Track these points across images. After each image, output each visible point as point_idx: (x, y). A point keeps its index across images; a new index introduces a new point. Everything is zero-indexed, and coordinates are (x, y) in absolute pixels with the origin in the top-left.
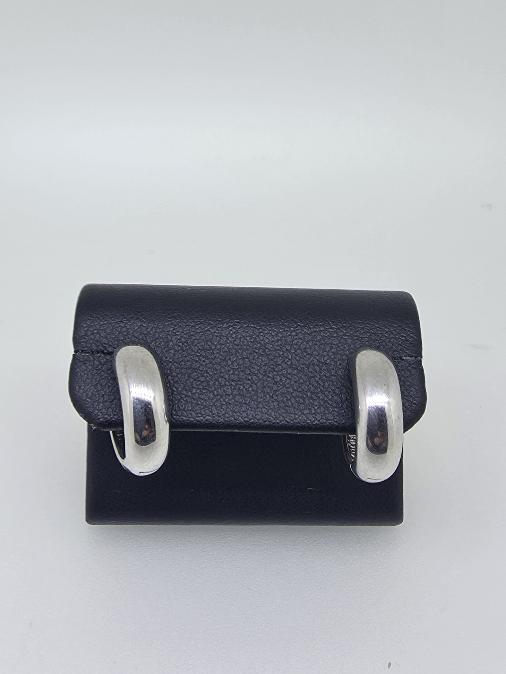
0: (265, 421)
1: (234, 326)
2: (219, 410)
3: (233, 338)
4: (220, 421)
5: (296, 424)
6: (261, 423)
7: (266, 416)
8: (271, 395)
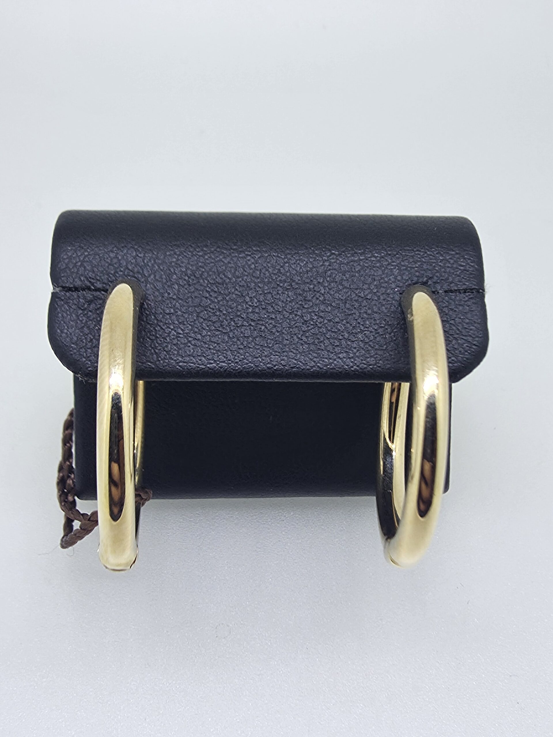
0: (292, 368)
1: (252, 256)
2: (235, 356)
3: (251, 269)
4: (237, 368)
5: (331, 371)
6: (287, 370)
7: (294, 360)
8: (300, 336)
